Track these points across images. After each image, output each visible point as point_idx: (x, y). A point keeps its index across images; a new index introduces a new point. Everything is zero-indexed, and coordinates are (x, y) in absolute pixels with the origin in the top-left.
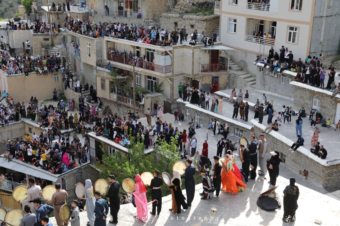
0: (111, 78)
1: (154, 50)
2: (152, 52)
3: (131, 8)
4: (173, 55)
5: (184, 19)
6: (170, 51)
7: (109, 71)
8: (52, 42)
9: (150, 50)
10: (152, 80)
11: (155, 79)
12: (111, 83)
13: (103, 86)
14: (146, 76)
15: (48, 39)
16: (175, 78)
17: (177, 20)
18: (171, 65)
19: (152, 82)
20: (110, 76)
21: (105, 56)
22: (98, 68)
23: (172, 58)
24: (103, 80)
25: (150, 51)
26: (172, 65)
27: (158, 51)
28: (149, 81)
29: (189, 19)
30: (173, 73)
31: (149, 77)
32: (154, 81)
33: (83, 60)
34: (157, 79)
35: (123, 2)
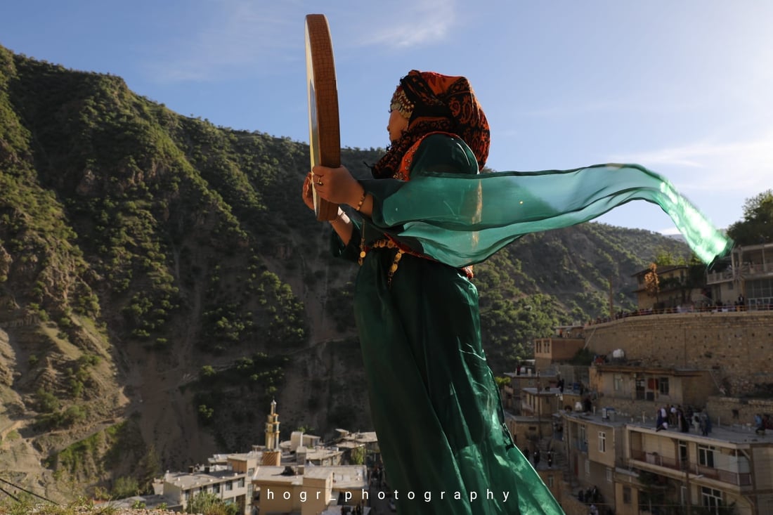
0: (642, 487)
1: (713, 448)
2: (709, 449)
3: (657, 388)
4: (752, 457)
5: (751, 405)
6: (746, 450)
7: (637, 475)
8: (540, 432)
9: (707, 447)
10: (712, 496)
11: (717, 493)
12: (642, 495)
13: (627, 499)
14: (699, 487)
15: (533, 429)
16: (759, 496)
17: (738, 407)
18: (750, 473)
19: (712, 499)
20: (638, 483)
21: (628, 454)
22: (618, 470)
23: (751, 463)
24: (627, 490)
25: (706, 449)
26: (752, 472)
27: (721, 449)
28: (706, 498)
29: (761, 405)
30: (755, 487)
31: (706, 490)
32: (716, 498)
33: (592, 457)
34: (721, 494)
35: (643, 380)
